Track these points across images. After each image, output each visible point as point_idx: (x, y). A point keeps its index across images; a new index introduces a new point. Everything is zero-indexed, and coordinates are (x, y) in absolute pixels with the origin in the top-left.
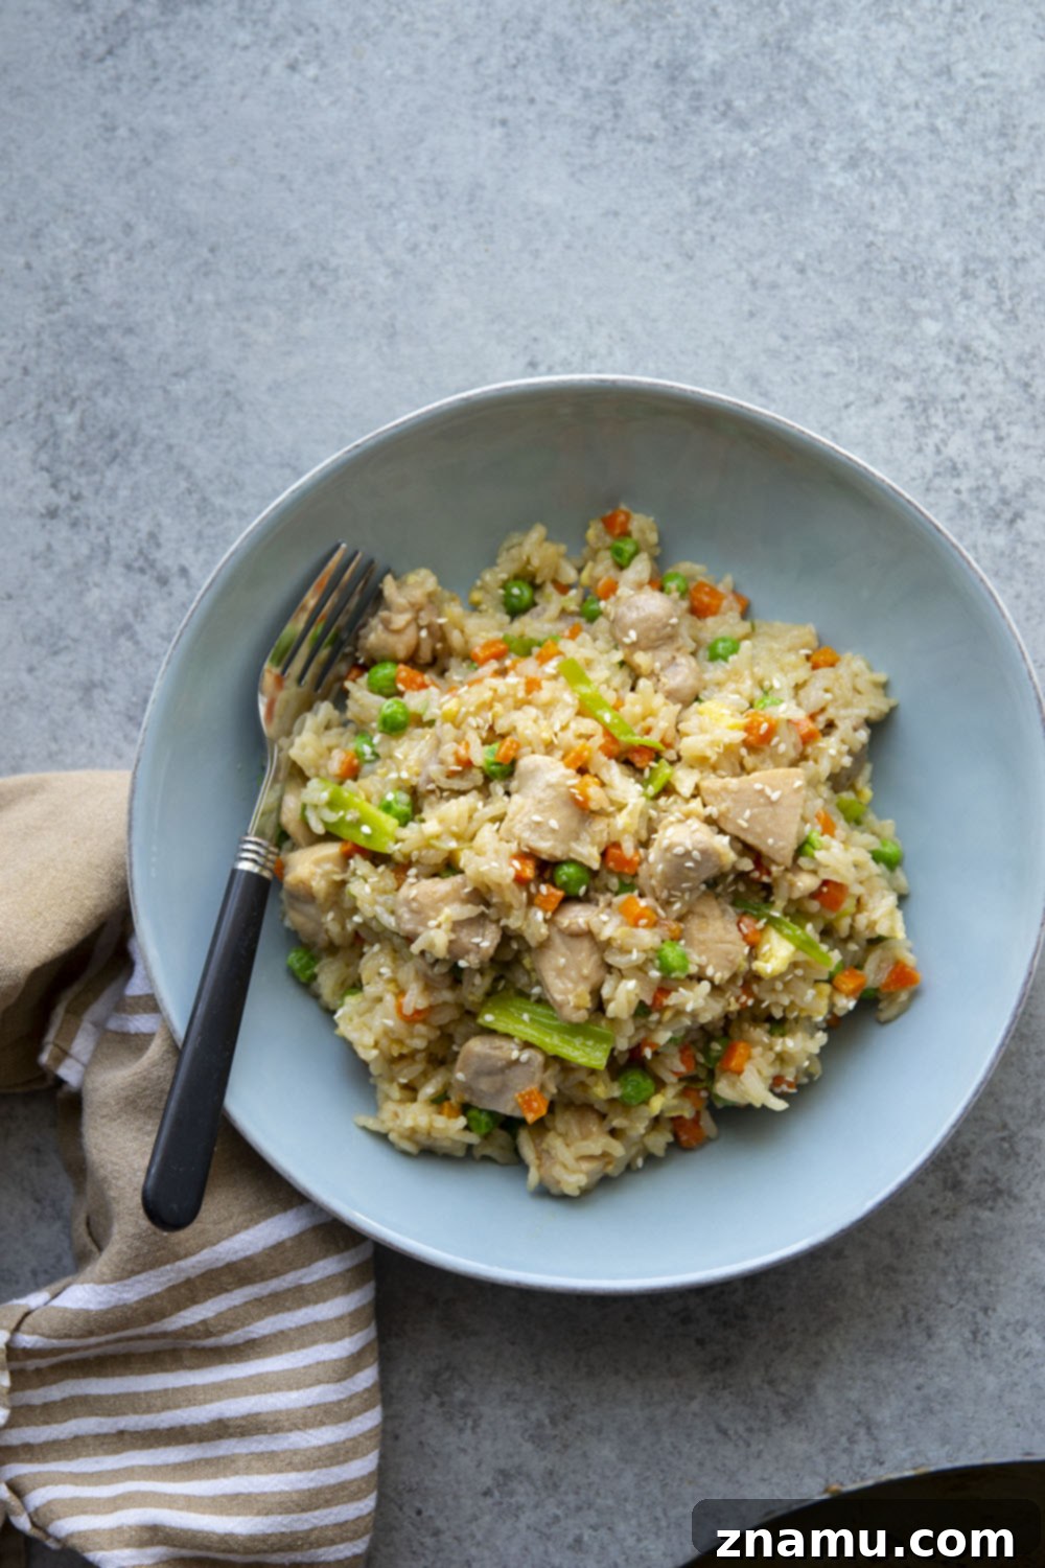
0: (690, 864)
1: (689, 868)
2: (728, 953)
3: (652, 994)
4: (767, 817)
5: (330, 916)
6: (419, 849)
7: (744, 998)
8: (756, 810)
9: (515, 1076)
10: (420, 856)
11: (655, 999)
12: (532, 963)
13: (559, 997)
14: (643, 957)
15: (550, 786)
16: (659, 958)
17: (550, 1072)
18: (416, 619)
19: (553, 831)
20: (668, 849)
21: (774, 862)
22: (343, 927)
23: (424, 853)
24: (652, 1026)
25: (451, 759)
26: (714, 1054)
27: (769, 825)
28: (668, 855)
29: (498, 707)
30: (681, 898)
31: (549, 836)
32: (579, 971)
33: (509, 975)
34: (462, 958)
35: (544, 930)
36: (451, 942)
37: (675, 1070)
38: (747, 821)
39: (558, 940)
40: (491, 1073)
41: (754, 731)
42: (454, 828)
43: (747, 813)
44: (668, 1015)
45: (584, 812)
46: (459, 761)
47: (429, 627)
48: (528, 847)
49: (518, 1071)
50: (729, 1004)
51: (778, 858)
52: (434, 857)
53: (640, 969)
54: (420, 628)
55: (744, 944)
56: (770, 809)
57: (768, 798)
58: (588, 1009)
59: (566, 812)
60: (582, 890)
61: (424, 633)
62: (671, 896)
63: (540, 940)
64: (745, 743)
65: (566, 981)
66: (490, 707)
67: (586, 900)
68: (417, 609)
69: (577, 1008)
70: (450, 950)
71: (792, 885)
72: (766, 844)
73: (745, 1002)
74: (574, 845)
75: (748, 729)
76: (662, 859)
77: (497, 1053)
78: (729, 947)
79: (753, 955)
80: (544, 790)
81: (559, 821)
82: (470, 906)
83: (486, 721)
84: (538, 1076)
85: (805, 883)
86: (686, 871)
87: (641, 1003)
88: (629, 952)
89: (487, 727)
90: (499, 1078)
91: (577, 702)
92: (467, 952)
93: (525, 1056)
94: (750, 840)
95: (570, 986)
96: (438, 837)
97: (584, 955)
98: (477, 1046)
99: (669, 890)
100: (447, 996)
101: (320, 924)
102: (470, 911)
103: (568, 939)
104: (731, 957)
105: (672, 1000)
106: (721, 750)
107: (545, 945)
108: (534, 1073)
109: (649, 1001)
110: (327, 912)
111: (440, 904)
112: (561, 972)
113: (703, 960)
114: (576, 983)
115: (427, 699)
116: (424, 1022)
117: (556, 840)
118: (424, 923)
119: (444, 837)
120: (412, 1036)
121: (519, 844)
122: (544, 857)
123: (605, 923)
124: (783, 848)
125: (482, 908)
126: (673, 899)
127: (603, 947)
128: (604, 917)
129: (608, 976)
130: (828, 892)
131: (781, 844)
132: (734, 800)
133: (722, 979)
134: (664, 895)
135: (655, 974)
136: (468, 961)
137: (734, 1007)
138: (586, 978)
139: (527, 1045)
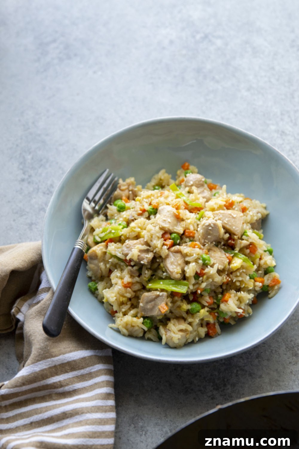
0: (210, 228)
1: (210, 230)
2: (223, 261)
3: (200, 269)
4: (232, 221)
5: (102, 264)
6: (129, 233)
7: (228, 278)
8: (229, 219)
9: (158, 301)
10: (129, 235)
11: (201, 271)
12: (163, 265)
13: (171, 270)
14: (197, 256)
15: (168, 212)
16: (202, 257)
17: (169, 299)
18: (128, 188)
19: (169, 222)
20: (204, 225)
21: (235, 235)
22: (106, 267)
23: (130, 234)
24: (200, 282)
25: (139, 209)
26: (219, 298)
27: (233, 223)
28: (204, 226)
29: (152, 198)
30: (207, 243)
31: (168, 224)
32: (177, 262)
33: (156, 274)
34: (142, 261)
35: (167, 251)
36: (139, 256)
37: (207, 301)
38: (227, 221)
39: (171, 254)
40: (151, 301)
41: (228, 202)
42: (140, 225)
43: (227, 219)
44: (205, 277)
45: (179, 219)
46: (141, 210)
47: (132, 191)
48: (161, 226)
49: (159, 299)
50: (223, 279)
51: (236, 233)
52: (134, 234)
53: (196, 261)
54: (129, 191)
55: (227, 259)
56: (233, 219)
57: (233, 216)
58: (180, 274)
59: (172, 218)
60: (178, 241)
61: (131, 192)
62: (205, 242)
63: (166, 255)
64: (225, 206)
65: (173, 265)
66: (150, 198)
67: (179, 244)
68: (129, 185)
69: (177, 273)
70: (138, 259)
71: (241, 243)
72: (233, 228)
73: (228, 279)
74: (175, 227)
75: (226, 202)
76: (203, 229)
77: (153, 294)
78: (223, 259)
79: (230, 263)
80: (166, 213)
81: (171, 220)
82: (145, 246)
83: (149, 201)
84: (165, 299)
85: (245, 243)
86: (209, 231)
87: (197, 273)
88: (193, 255)
89: (149, 202)
90: (153, 303)
91: (175, 195)
92: (143, 259)
93: (161, 294)
94: (228, 227)
95: (175, 267)
96: (135, 228)
97: (179, 258)
98: (146, 294)
99: (204, 240)
100: (137, 279)
101: (99, 267)
102: (145, 247)
103: (174, 254)
104: (223, 262)
105: (206, 270)
106: (218, 206)
107: (167, 256)
108: (164, 299)
109: (199, 272)
110: (101, 262)
111: (135, 245)
112: (172, 263)
113: (215, 261)
114: (177, 266)
115: (131, 204)
116: (130, 288)
117: (170, 225)
118: (131, 250)
119: (136, 228)
120: (126, 292)
121: (159, 226)
122: (167, 229)
123: (185, 249)
124: (238, 230)
125: (148, 247)
126: (205, 243)
127: (184, 256)
128: (185, 247)
129: (186, 265)
130: (252, 247)
131: (237, 229)
132: (222, 216)
133: (221, 267)
134: (203, 241)
135: (201, 262)
136: (144, 262)
137: (225, 280)
138: (179, 265)
139: (162, 290)
